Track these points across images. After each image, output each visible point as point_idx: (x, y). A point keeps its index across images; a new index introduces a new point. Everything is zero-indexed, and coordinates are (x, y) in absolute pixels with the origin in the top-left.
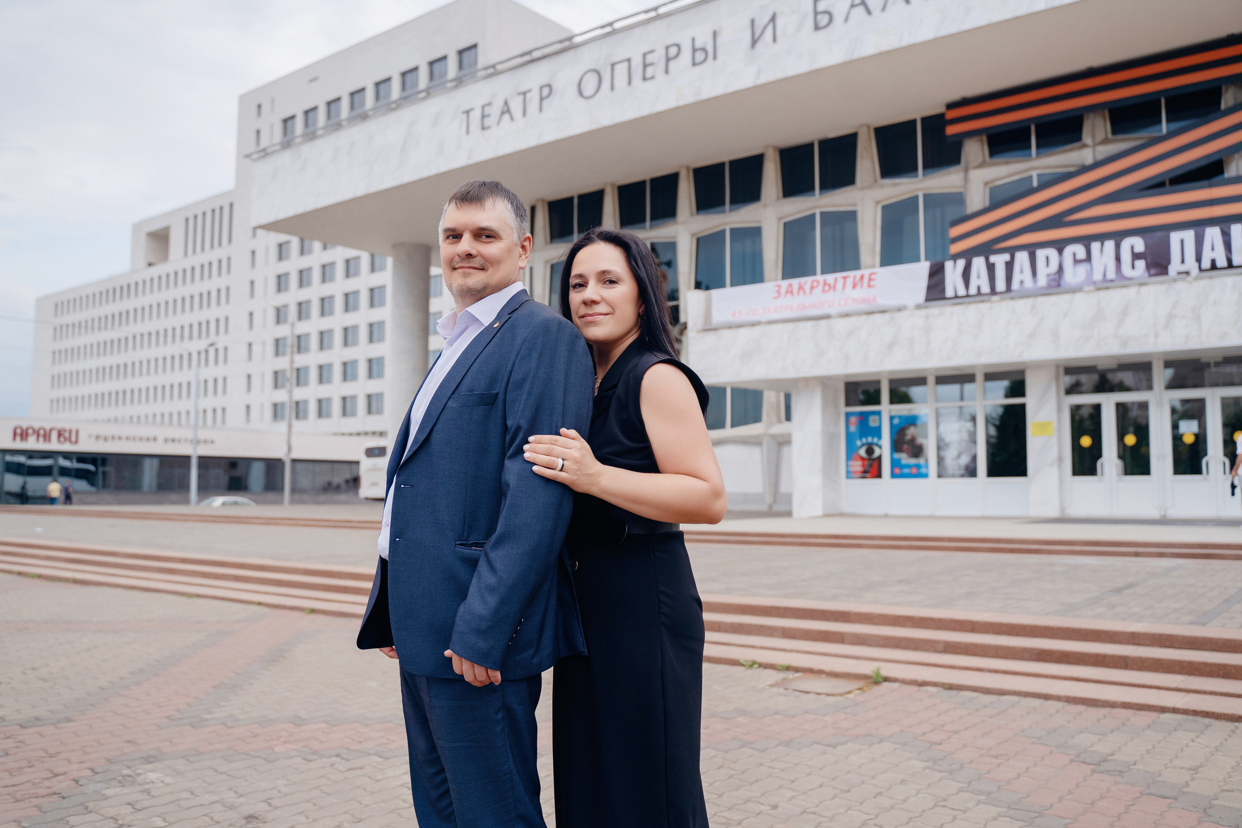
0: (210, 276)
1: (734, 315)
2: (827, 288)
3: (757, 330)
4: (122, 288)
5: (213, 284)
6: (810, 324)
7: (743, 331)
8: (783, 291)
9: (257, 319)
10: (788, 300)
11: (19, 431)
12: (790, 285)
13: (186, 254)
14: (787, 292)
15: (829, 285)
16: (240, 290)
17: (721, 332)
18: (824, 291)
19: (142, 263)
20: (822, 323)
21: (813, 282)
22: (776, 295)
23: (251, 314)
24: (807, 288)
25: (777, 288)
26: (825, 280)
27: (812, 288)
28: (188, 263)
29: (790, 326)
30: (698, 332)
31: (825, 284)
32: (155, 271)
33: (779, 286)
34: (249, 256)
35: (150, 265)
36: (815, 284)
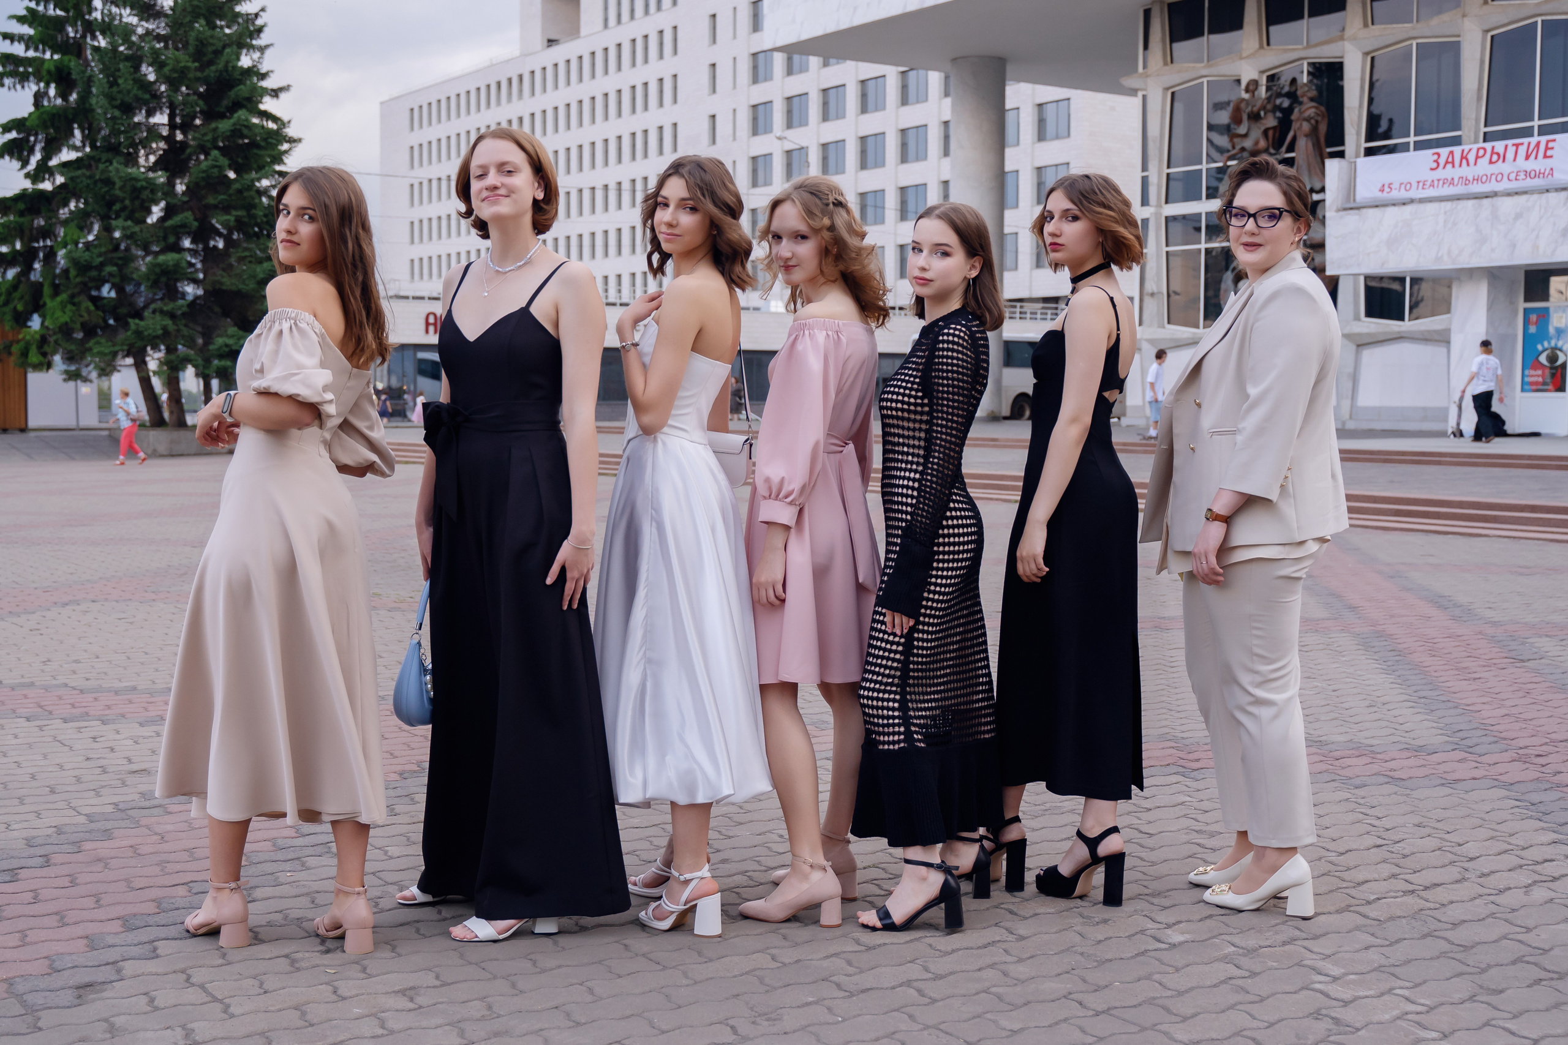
0: (646, 60)
1: (1382, 191)
2: (1495, 157)
3: (1408, 209)
4: (510, 80)
5: (651, 71)
6: (1471, 203)
7: (1391, 210)
8: (1442, 161)
9: (723, 127)
10: (1449, 172)
11: (431, 320)
12: (1452, 153)
13: (606, 26)
14: (1447, 162)
15: (1498, 154)
16: (694, 82)
17: (1364, 211)
18: (1491, 162)
19: (539, 41)
20: (1485, 201)
21: (1478, 150)
22: (1435, 165)
23: (713, 117)
24: (1472, 157)
25: (1436, 157)
26: (1493, 148)
27: (1477, 157)
28: (610, 38)
29: (1448, 205)
30: (1338, 210)
31: (1493, 153)
32: (559, 53)
33: (1439, 155)
34: (706, 23)
35: (551, 42)
36: (1481, 152)
